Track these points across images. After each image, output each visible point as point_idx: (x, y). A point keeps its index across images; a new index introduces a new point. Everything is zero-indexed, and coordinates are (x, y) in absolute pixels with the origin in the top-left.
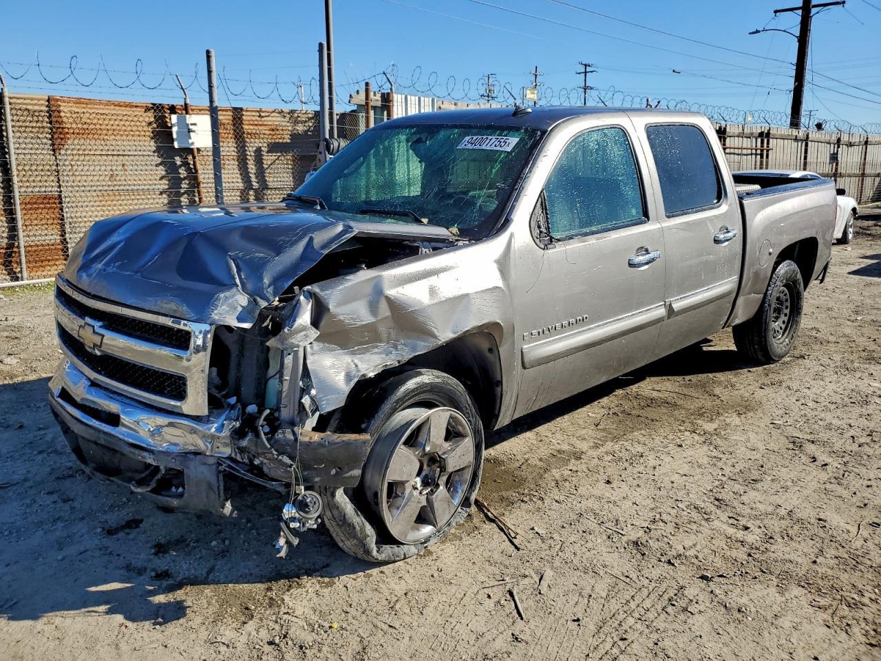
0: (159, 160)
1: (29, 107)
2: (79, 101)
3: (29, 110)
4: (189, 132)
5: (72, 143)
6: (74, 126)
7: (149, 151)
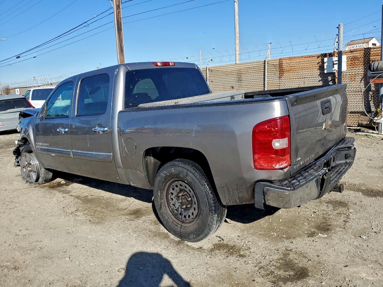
0: (321, 79)
1: (274, 63)
2: (290, 58)
3: (273, 65)
4: (333, 65)
5: (286, 74)
6: (287, 68)
7: (316, 75)
